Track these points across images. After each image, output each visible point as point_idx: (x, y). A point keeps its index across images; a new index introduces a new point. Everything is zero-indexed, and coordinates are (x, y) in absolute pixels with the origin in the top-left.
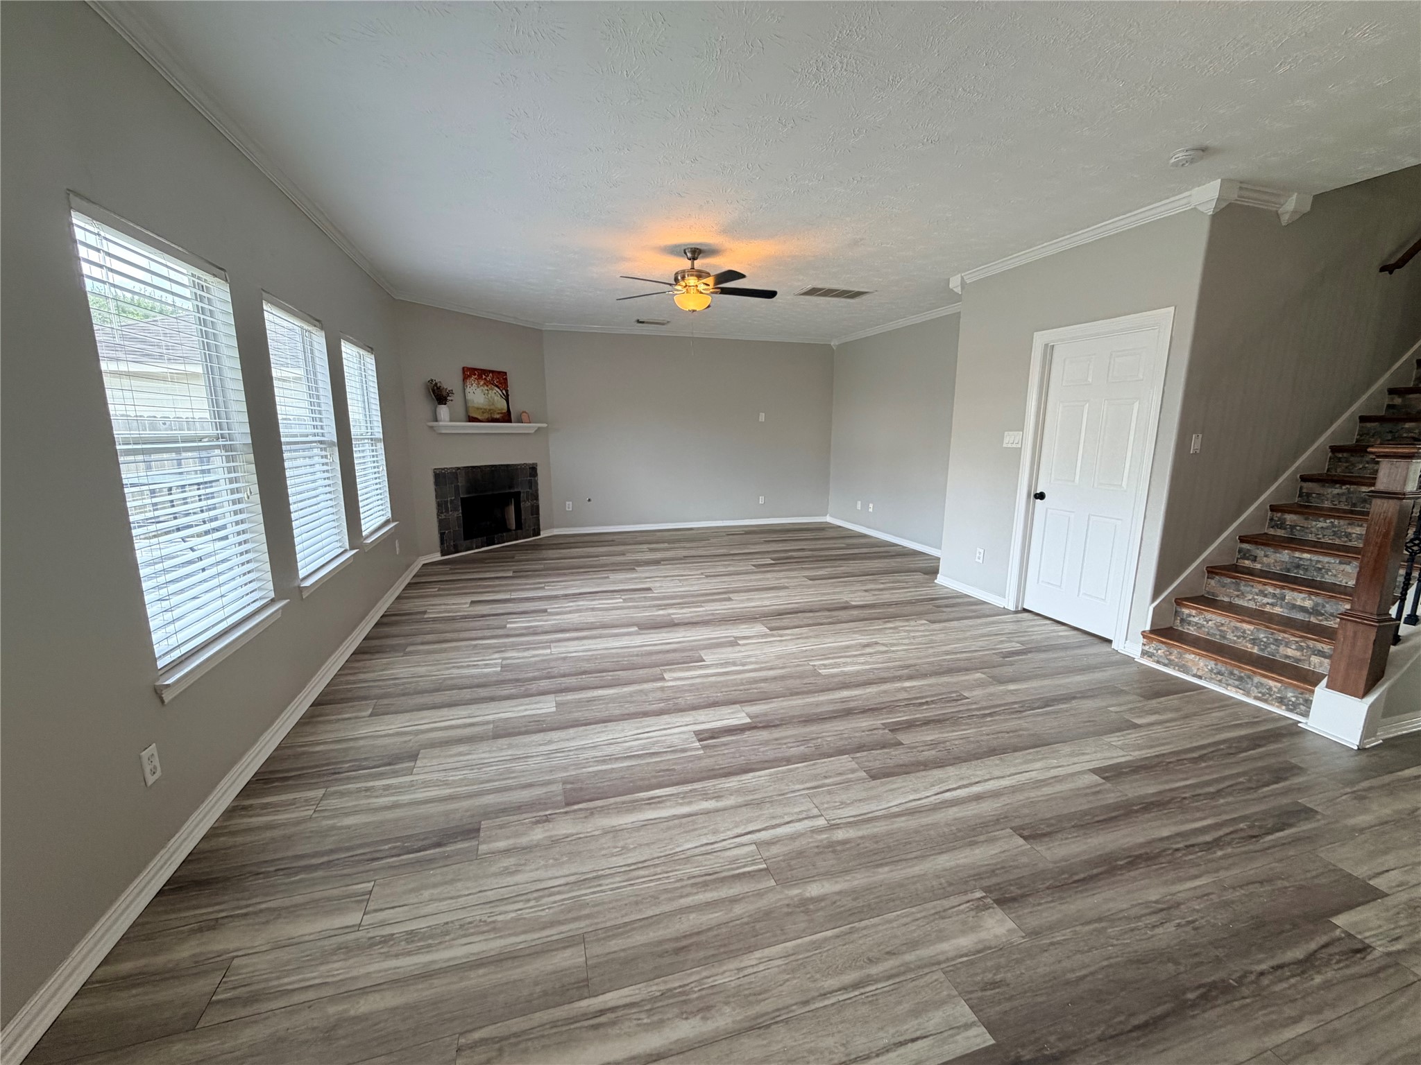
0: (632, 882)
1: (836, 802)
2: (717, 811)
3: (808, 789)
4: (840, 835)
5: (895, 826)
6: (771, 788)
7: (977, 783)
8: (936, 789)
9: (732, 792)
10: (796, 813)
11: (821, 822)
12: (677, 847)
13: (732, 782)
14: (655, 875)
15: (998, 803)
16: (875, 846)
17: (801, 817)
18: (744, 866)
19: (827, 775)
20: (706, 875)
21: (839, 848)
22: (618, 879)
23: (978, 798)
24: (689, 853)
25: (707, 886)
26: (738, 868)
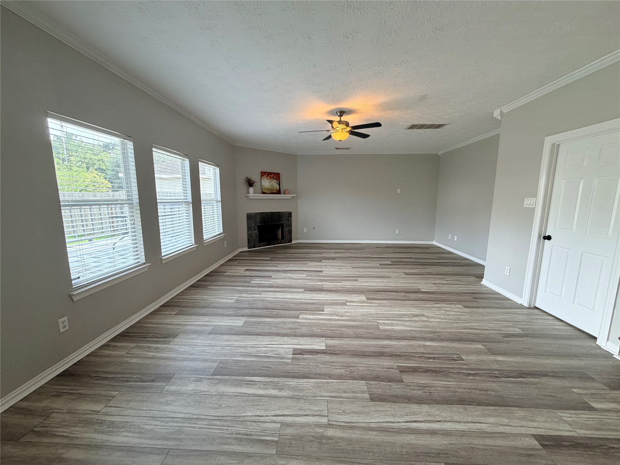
0: (210, 427)
1: (340, 410)
2: (275, 397)
3: (330, 397)
4: (330, 432)
5: (368, 437)
6: (311, 391)
7: (439, 421)
8: (408, 418)
9: (290, 388)
10: (315, 411)
11: (324, 420)
12: (243, 413)
13: (293, 382)
14: (222, 426)
15: (445, 441)
16: (347, 447)
17: (315, 414)
18: (267, 436)
19: (345, 390)
20: (245, 434)
21: (324, 441)
22: (206, 423)
23: (433, 433)
24: (246, 419)
25: (242, 442)
26: (264, 436)
